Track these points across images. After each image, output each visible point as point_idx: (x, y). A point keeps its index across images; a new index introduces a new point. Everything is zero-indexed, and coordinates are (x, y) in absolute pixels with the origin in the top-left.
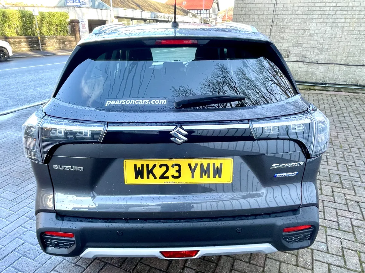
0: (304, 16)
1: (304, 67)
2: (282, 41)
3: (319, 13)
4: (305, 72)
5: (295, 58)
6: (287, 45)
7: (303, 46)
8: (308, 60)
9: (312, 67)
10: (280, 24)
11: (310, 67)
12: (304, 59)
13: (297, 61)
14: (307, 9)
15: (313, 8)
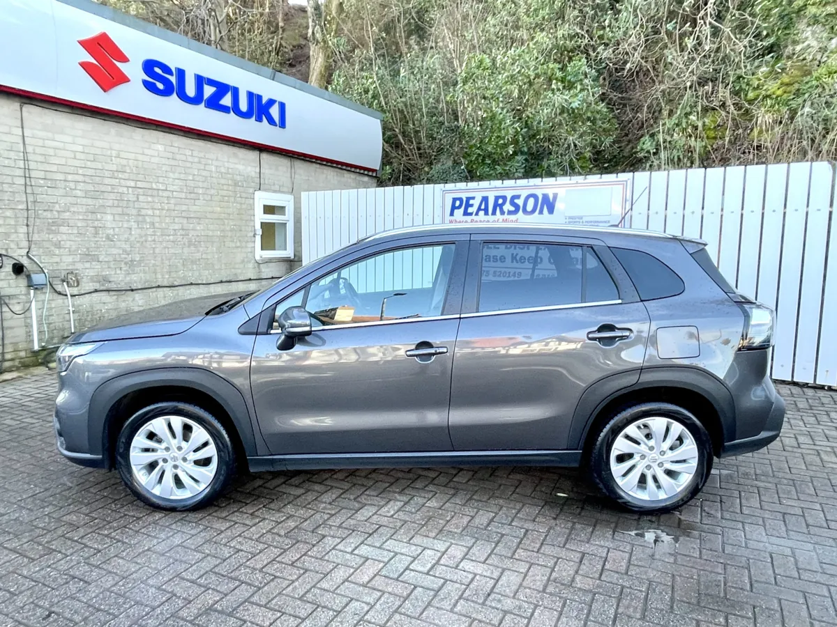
0: (90, 201)
1: (112, 301)
2: (57, 252)
3: (112, 196)
4: (115, 309)
5: (91, 284)
6: (70, 259)
7: (100, 260)
8: (115, 286)
9: (124, 297)
10: (45, 214)
11: (120, 300)
12: (107, 286)
13: (96, 291)
14: (90, 187)
15: (101, 186)
